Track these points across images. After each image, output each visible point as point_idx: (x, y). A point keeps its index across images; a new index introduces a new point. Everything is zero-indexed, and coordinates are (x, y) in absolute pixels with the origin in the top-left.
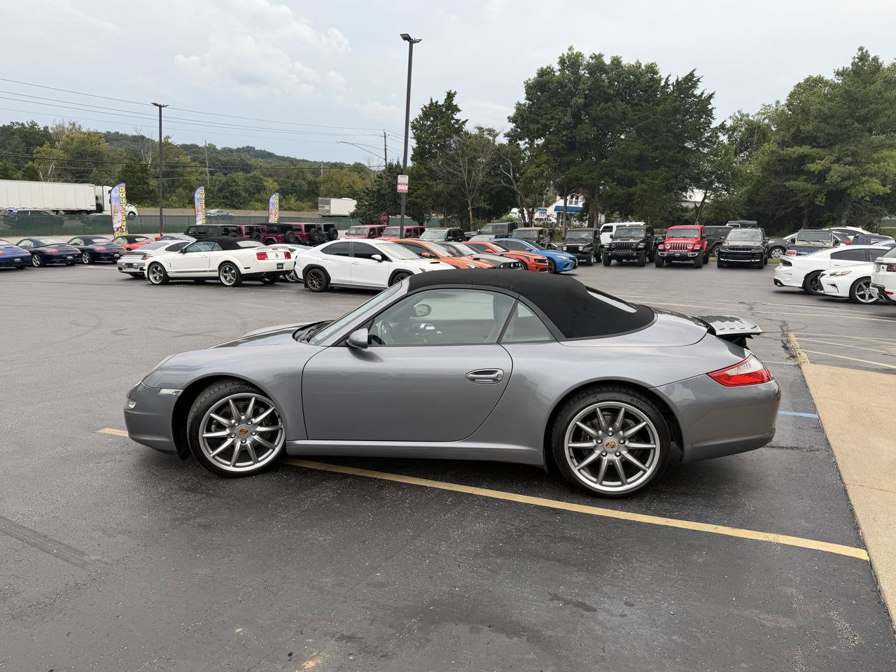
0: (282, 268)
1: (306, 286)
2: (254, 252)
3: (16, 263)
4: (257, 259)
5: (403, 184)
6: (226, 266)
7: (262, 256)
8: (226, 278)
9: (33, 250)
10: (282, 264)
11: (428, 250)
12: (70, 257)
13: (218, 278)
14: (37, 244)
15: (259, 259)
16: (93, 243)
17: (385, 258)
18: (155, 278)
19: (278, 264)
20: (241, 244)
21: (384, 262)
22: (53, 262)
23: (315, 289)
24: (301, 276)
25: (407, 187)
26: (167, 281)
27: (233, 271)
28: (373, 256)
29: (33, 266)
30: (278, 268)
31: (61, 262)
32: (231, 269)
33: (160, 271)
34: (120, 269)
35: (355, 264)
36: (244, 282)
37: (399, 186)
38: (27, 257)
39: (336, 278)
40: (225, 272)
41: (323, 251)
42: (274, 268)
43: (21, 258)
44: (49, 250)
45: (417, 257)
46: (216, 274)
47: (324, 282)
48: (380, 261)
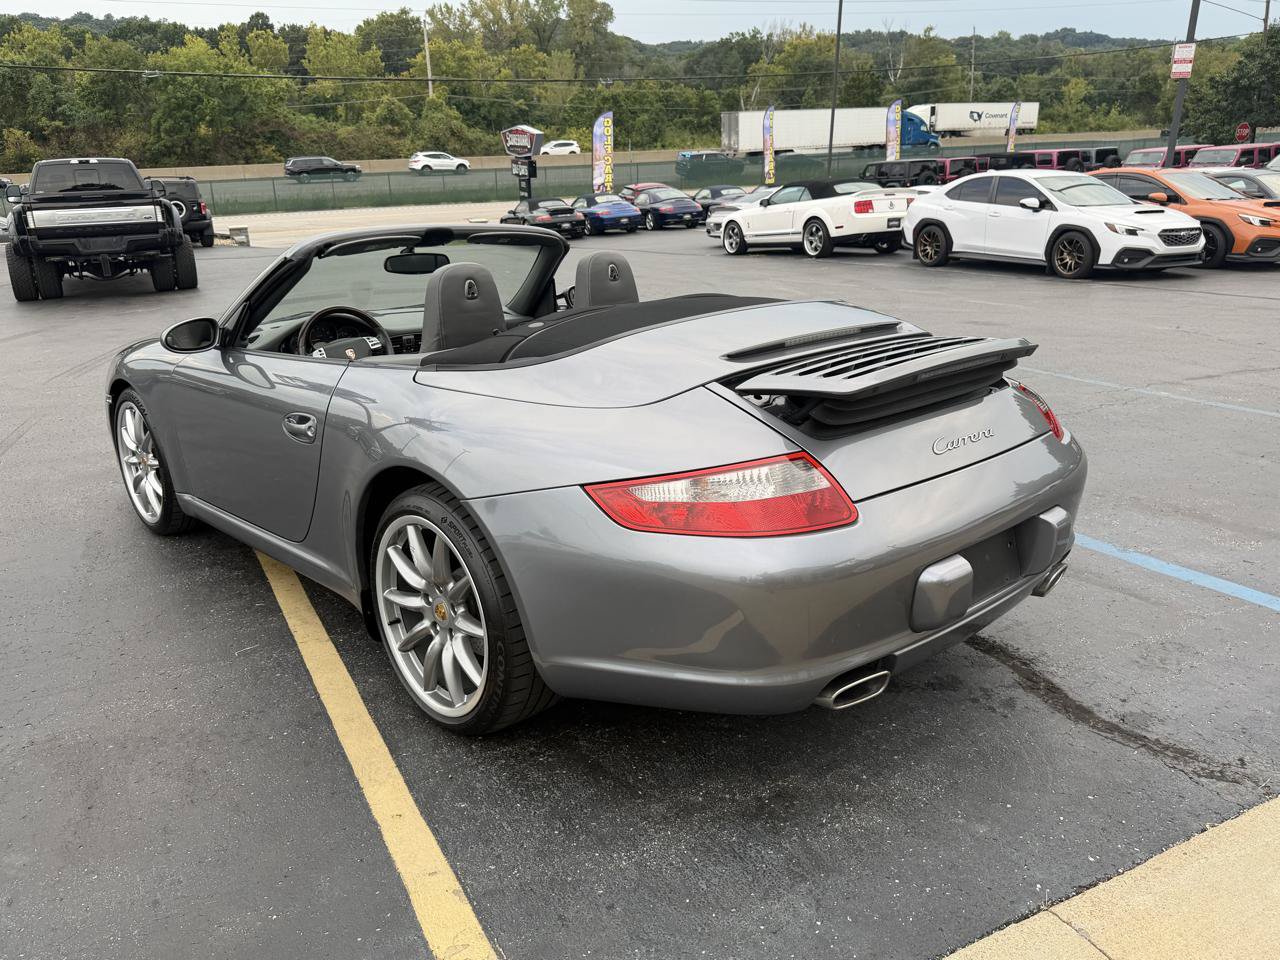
0: (899, 226)
1: (916, 256)
2: (850, 200)
3: (623, 225)
4: (853, 213)
5: (1184, 61)
6: (814, 224)
7: (864, 207)
8: (811, 243)
9: (648, 207)
10: (899, 220)
11: (1166, 189)
12: (687, 217)
13: (801, 244)
14: (656, 200)
15: (857, 211)
16: (722, 195)
17: (1045, 204)
18: (731, 244)
19: (889, 220)
20: (839, 188)
21: (1045, 213)
22: (668, 223)
23: (927, 261)
24: (910, 238)
25: (1190, 65)
26: (744, 249)
27: (821, 233)
28: (1023, 201)
29: (646, 229)
30: (889, 227)
31: (676, 223)
32: (818, 230)
33: (736, 235)
34: (709, 232)
35: (995, 216)
36: (836, 250)
37: (1175, 66)
38: (636, 217)
39: (961, 243)
40: (812, 234)
41: (949, 194)
42: (882, 227)
43: (629, 218)
44: (664, 207)
45: (1128, 200)
46: (798, 238)
47: (942, 251)
48: (1036, 210)
